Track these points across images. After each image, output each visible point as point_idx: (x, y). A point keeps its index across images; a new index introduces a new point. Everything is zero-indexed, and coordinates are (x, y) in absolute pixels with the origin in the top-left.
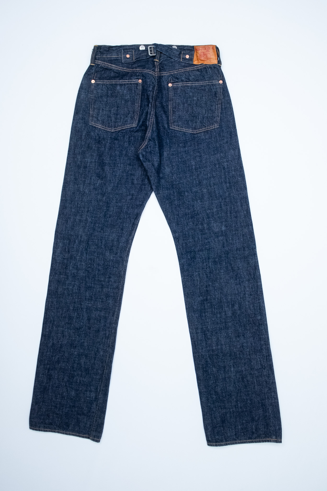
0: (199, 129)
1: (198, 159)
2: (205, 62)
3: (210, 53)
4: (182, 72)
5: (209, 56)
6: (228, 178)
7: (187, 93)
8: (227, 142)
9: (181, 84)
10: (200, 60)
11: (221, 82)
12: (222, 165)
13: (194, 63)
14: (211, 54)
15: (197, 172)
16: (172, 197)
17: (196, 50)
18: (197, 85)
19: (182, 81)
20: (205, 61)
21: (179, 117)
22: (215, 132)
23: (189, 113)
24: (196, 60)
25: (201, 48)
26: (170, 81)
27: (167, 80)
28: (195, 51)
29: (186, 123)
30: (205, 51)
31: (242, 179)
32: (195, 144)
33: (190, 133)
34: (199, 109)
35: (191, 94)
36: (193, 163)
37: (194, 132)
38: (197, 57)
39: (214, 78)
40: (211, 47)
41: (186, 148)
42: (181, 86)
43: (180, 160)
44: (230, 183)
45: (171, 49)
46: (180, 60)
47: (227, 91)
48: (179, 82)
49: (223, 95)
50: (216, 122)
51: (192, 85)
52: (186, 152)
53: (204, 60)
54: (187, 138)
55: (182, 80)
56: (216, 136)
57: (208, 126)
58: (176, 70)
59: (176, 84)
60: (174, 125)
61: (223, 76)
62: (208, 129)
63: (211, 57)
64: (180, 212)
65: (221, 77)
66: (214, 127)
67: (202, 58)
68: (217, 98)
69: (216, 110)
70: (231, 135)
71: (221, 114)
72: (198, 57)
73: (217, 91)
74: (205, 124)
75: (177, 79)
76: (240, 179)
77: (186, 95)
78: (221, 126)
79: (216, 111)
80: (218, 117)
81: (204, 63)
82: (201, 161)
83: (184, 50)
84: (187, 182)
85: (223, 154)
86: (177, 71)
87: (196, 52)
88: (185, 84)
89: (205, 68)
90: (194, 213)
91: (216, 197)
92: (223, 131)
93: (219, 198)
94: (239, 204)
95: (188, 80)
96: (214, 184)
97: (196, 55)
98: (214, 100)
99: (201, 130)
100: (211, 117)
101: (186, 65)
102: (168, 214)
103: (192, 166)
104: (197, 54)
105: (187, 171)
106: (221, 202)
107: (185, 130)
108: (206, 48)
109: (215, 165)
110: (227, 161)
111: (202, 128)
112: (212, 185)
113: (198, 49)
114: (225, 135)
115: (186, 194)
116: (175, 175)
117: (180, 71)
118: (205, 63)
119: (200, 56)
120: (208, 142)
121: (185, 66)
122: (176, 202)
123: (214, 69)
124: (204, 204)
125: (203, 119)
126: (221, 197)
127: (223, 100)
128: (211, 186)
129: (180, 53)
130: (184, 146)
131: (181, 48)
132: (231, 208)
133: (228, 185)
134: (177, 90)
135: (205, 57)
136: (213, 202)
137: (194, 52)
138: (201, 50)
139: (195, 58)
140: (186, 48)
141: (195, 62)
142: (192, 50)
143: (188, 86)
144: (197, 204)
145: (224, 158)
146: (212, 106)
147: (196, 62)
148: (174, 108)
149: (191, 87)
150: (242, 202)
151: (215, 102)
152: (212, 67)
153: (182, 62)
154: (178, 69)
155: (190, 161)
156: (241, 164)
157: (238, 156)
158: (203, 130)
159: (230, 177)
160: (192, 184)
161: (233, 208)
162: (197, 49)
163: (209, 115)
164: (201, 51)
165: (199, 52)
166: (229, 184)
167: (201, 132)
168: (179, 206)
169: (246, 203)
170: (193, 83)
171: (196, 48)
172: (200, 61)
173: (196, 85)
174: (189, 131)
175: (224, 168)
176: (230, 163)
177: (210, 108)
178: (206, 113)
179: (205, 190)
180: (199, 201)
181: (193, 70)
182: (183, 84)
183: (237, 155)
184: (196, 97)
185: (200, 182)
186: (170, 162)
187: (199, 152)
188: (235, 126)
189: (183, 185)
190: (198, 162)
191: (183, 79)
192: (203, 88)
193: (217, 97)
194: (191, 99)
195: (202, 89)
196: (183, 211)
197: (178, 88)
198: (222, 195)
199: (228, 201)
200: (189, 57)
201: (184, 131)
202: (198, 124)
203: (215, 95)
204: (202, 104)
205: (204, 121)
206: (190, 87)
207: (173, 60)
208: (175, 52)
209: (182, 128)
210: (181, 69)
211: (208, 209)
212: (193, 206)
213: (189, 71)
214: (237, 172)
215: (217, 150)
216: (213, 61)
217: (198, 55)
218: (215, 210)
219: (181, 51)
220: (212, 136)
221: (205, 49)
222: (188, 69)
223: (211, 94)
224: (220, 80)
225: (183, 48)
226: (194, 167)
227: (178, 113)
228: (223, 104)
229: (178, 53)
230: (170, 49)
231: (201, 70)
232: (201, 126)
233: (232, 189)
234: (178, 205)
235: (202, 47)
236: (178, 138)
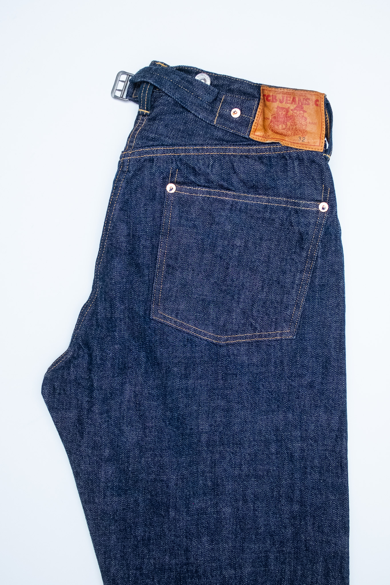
0: (237, 332)
1: (219, 417)
2: (287, 139)
3: (306, 115)
4: (212, 156)
5: (300, 122)
6: (301, 490)
7: (218, 224)
8: (311, 386)
9: (203, 193)
10: (272, 130)
11: (324, 207)
12: (287, 448)
13: (252, 136)
14: (308, 120)
15: (212, 453)
16: (130, 515)
17: (267, 98)
18: (251, 205)
19: (209, 183)
20: (285, 136)
21: (184, 286)
22: (281, 349)
23: (212, 280)
24: (260, 127)
25: (279, 96)
26: (173, 175)
27: (162, 173)
28: (261, 101)
29: (200, 309)
30: (292, 107)
31: (339, 499)
32: (217, 373)
33: (206, 340)
34: (244, 273)
35: (228, 227)
36: (204, 426)
37: (220, 339)
38: (264, 119)
39: (306, 192)
40: (314, 98)
41: (190, 382)
42: (203, 199)
43: (168, 413)
44: (302, 503)
45: (191, 83)
46: (212, 121)
47: (336, 237)
48: (199, 186)
49: (324, 246)
50: (289, 321)
51: (237, 203)
52: (187, 390)
53: (284, 132)
54: (197, 355)
55: (209, 180)
56: (282, 362)
57: (262, 327)
58: (195, 145)
59: (190, 191)
60: (165, 310)
61: (333, 192)
62: (260, 336)
63: (308, 129)
64: (146, 561)
65: (326, 193)
66: (281, 334)
67: (280, 128)
68: (304, 254)
69: (295, 286)
70: (325, 367)
71: (307, 300)
72: (268, 122)
73: (307, 234)
74: (257, 322)
75: (195, 173)
76: (333, 498)
77: (214, 227)
78: (300, 337)
79: (293, 288)
80: (298, 307)
81: (283, 143)
82: (228, 425)
83: (230, 91)
84: (180, 482)
85: (293, 415)
86: (198, 150)
87: (265, 105)
88: (215, 194)
89: (284, 157)
90: (188, 571)
91: (257, 534)
92: (304, 349)
93: (264, 538)
94: (320, 568)
95: (225, 184)
96: (256, 497)
97: (263, 112)
98: (294, 256)
99: (241, 338)
100: (277, 302)
101: (227, 138)
102: (109, 564)
103: (200, 433)
104: (267, 111)
105: (183, 449)
106: (269, 551)
107: (194, 330)
108: (297, 99)
109: (267, 443)
110: (303, 439)
111: (244, 332)
112: (250, 497)
113: (270, 98)
114: (308, 362)
115: (172, 514)
116: (149, 454)
117: (207, 150)
118: (286, 142)
119: (275, 117)
120: (257, 374)
121: (223, 140)
122: (140, 532)
123: (311, 165)
124: (218, 550)
125: (252, 305)
126: (272, 536)
127: (319, 260)
128: (245, 501)
129: (216, 99)
130: (183, 372)
131: (221, 82)
132: (295, 571)
133: (296, 507)
134: (189, 207)
135: (289, 124)
136: (246, 545)
137: (258, 104)
138: (281, 102)
139: (258, 119)
140: (235, 86)
141: (257, 135)
142: (254, 97)
143: (223, 201)
144: (198, 548)
145: (296, 427)
146: (284, 273)
147: (258, 133)
148: (171, 258)
149: (232, 205)
150: (330, 566)
151: (296, 263)
152: (305, 157)
153: (215, 127)
154: (202, 145)
155: (197, 418)
156: (341, 458)
157: (338, 430)
158: (246, 338)
159: (307, 488)
160: (193, 487)
161: (300, 573)
162: (269, 96)
163: (272, 297)
164: (280, 105)
165: (274, 106)
166: (301, 506)
167: (239, 344)
168: (146, 541)
169: (341, 572)
170: (239, 197)
171: (266, 93)
172: (270, 132)
173: (246, 204)
174: (205, 335)
175: (292, 456)
176: (311, 445)
177: (278, 278)
178: (263, 289)
179: (228, 510)
180: (205, 539)
181: (247, 157)
182: (210, 193)
183: (336, 428)
184: (241, 239)
185: (216, 485)
186: (140, 416)
187: (224, 397)
188: (344, 343)
189: (167, 487)
190: (218, 426)
191: (213, 177)
192: (267, 215)
193: (303, 248)
194: (226, 242)
195: (264, 219)
196: (155, 559)
197: (193, 202)
198: (274, 532)
199: (290, 553)
200: (241, 117)
201: (191, 332)
202: (236, 316)
203: (298, 241)
204: (257, 263)
205: (255, 314)
206: (228, 206)
207: (191, 116)
208: (200, 93)
209: (188, 321)
210: (211, 145)
211: (230, 564)
212: (187, 550)
213: (234, 156)
214: (326, 474)
215: (278, 401)
216: (311, 141)
217: (269, 115)
218: (248, 569)
219: (218, 93)
220: (269, 360)
221: (294, 100)
222: (231, 150)
223: (288, 236)
224: (321, 201)
225: (229, 85)
226: (204, 438)
227: (181, 273)
228: (318, 273)
229: (211, 98)
230: (188, 81)
231: (270, 161)
232: (244, 325)
233: (306, 524)
234: (143, 540)
235: (283, 93)
236: (170, 349)
